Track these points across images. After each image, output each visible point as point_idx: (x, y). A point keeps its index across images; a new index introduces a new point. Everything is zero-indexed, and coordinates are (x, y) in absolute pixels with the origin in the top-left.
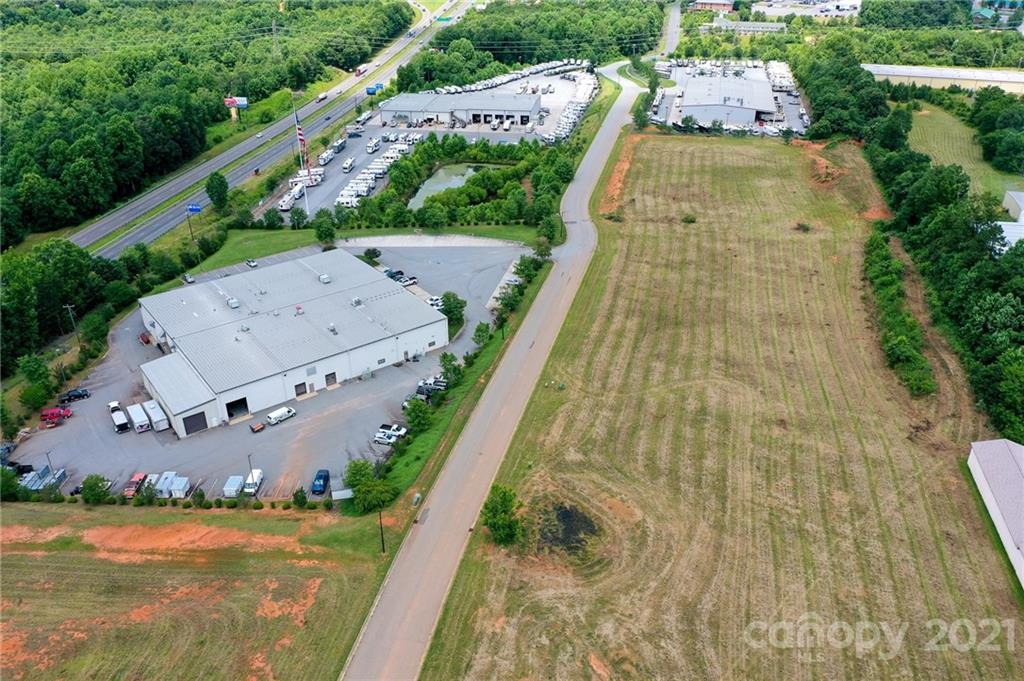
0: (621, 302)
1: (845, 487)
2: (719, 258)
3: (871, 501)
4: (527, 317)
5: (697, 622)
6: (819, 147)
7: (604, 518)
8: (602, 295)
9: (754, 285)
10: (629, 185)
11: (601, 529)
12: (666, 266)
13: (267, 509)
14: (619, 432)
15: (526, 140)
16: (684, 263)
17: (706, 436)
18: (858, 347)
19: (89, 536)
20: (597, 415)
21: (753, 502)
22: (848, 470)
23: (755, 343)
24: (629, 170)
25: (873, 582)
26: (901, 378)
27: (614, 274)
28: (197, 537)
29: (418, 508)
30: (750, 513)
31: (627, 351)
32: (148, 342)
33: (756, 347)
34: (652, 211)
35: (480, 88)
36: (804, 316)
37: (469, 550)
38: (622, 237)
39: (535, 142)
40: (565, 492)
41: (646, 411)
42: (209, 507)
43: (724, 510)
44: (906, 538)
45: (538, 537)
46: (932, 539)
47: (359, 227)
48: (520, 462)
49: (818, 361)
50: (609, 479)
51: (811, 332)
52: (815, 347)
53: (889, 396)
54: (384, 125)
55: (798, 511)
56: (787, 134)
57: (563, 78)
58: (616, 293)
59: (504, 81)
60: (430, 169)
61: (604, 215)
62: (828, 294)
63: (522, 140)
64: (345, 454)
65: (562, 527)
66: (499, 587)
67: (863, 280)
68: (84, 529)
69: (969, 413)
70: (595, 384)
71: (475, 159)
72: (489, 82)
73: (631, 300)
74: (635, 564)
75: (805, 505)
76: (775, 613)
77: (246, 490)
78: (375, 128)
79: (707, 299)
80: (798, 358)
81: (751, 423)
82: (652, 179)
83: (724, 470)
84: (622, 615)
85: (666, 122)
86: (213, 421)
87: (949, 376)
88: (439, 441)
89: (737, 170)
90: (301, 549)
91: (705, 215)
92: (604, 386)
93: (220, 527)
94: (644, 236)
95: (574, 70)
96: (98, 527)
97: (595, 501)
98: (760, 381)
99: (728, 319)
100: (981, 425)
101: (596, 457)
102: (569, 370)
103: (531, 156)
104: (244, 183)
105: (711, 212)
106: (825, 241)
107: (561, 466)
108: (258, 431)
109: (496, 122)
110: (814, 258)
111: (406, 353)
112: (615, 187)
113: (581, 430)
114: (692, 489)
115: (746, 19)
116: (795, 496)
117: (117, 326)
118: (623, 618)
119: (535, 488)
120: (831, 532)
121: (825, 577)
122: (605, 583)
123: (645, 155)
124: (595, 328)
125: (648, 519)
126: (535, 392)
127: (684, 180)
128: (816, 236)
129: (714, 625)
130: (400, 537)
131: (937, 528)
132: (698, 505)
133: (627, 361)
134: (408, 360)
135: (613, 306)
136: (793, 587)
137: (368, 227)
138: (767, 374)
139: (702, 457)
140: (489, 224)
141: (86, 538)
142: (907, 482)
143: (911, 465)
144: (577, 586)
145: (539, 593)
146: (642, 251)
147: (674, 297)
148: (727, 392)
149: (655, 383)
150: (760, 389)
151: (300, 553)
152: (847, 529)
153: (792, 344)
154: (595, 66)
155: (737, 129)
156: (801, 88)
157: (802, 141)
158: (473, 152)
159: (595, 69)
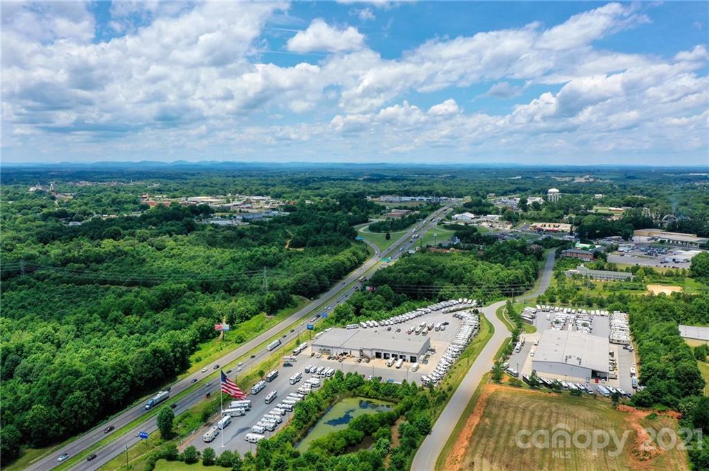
6: (643, 414)
10: (474, 444)
15: (408, 381)
24: (478, 426)
35: (392, 323)
39: (414, 384)
54: (313, 355)
56: (616, 396)
57: (454, 316)
59: (412, 317)
60: (331, 402)
63: (405, 381)
71: (367, 395)
72: (398, 318)
78: (305, 357)
82: (493, 440)
85: (518, 374)
95: (465, 309)
103: (408, 398)
104: (193, 406)
109: (391, 360)
115: (602, 268)
123: (494, 410)
154: (481, 306)
155: (574, 387)
156: (635, 343)
157: (628, 407)
158: (367, 388)
159: (479, 309)
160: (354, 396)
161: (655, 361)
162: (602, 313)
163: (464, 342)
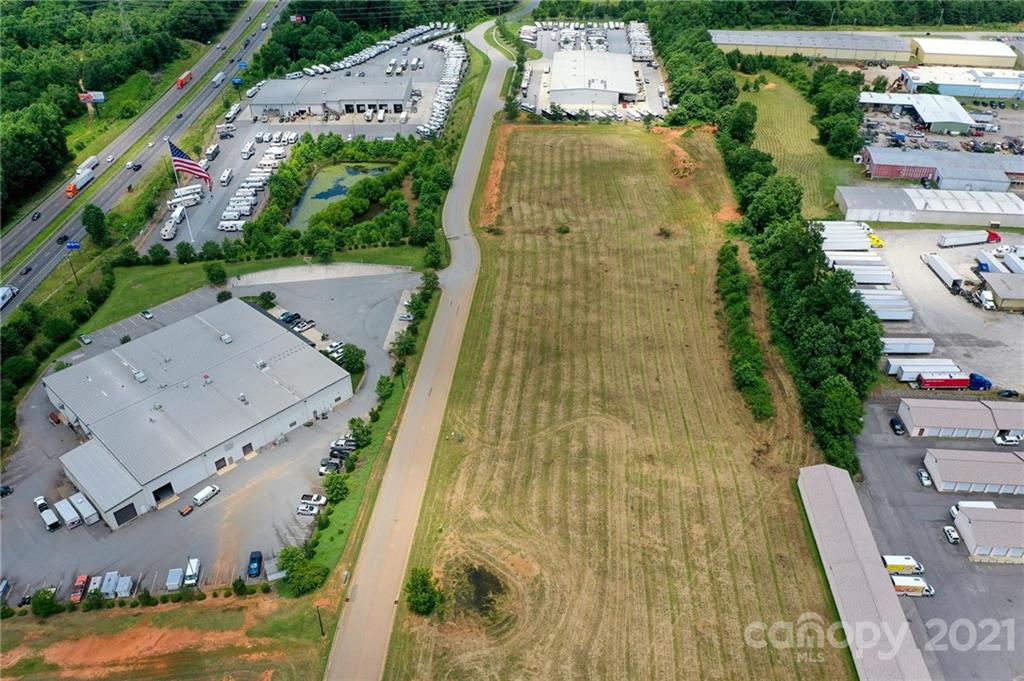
0: (508, 335)
1: (703, 518)
2: (592, 276)
3: (723, 532)
4: (423, 358)
5: (589, 669)
6: (678, 133)
7: (508, 576)
8: (489, 327)
9: (624, 304)
10: (506, 190)
11: (507, 587)
12: (545, 287)
13: (209, 598)
14: (515, 483)
15: (403, 135)
16: (561, 283)
17: (589, 479)
18: (712, 369)
19: (51, 655)
20: (495, 466)
21: (629, 545)
22: (704, 503)
23: (627, 372)
24: (504, 171)
25: (723, 610)
26: (746, 401)
27: (498, 300)
28: (153, 642)
29: (348, 585)
30: (627, 555)
31: (516, 392)
32: (58, 422)
33: (628, 377)
34: (528, 219)
35: (348, 65)
36: (667, 339)
37: (397, 623)
38: (503, 253)
39: (411, 137)
40: (473, 553)
41: (537, 457)
42: (156, 604)
43: (606, 555)
44: (748, 565)
45: (454, 602)
46: (769, 563)
47: (249, 259)
48: (432, 526)
49: (679, 386)
50: (509, 534)
51: (672, 354)
52: (676, 371)
53: (737, 420)
54: (255, 120)
55: (665, 549)
56: (648, 119)
57: (431, 47)
58: (502, 323)
59: (373, 55)
60: (309, 173)
61: (484, 228)
62: (687, 310)
63: (398, 135)
64: (273, 529)
65: (473, 589)
66: (426, 656)
67: (716, 292)
68: (44, 647)
69: (800, 434)
70: (490, 432)
71: (353, 159)
72: (356, 57)
73: (515, 330)
74: (536, 619)
75: (670, 541)
76: (649, 652)
77: (187, 582)
78: (245, 124)
79: (583, 324)
80: (663, 386)
81: (625, 462)
82: (525, 182)
83: (605, 513)
84: (529, 669)
85: (535, 109)
86: (141, 509)
87: (785, 398)
88: (357, 510)
89: (603, 164)
90: (250, 642)
91: (578, 223)
92: (498, 434)
93: (171, 628)
94: (523, 252)
95: (441, 36)
96: (57, 644)
97: (499, 560)
98: (631, 414)
99: (602, 347)
100: (808, 444)
101: (497, 512)
102: (466, 418)
103: (408, 155)
104: (118, 203)
105: (583, 219)
106: (684, 247)
107: (467, 526)
108: (187, 514)
109: (369, 112)
110: (674, 269)
111: (315, 412)
112: (493, 192)
113: (481, 486)
114: (579, 536)
116: (663, 535)
117: (21, 404)
118: (530, 672)
119: (447, 552)
120: (692, 566)
121: (686, 611)
122: (512, 640)
123: (518, 152)
124: (486, 366)
125: (544, 573)
126: (438, 446)
127: (556, 181)
128: (677, 242)
129: (602, 669)
130: (336, 617)
131: (772, 551)
132: (585, 553)
133: (517, 403)
134: (317, 418)
135: (500, 339)
136: (663, 624)
137: (257, 258)
138: (637, 406)
139: (586, 502)
140: (376, 246)
141: (48, 658)
142: (751, 508)
143: (753, 492)
144: (490, 646)
145: (460, 657)
146: (522, 271)
147: (554, 325)
148: (604, 429)
149: (543, 426)
150: (632, 423)
151: (249, 647)
152: (703, 562)
153: (658, 370)
154: (462, 31)
155: (603, 115)
156: (659, 58)
157: (662, 129)
158: (351, 151)
159: (462, 35)
160: (336, 163)
161: (687, 74)
162: (617, 25)
163: (455, 80)
